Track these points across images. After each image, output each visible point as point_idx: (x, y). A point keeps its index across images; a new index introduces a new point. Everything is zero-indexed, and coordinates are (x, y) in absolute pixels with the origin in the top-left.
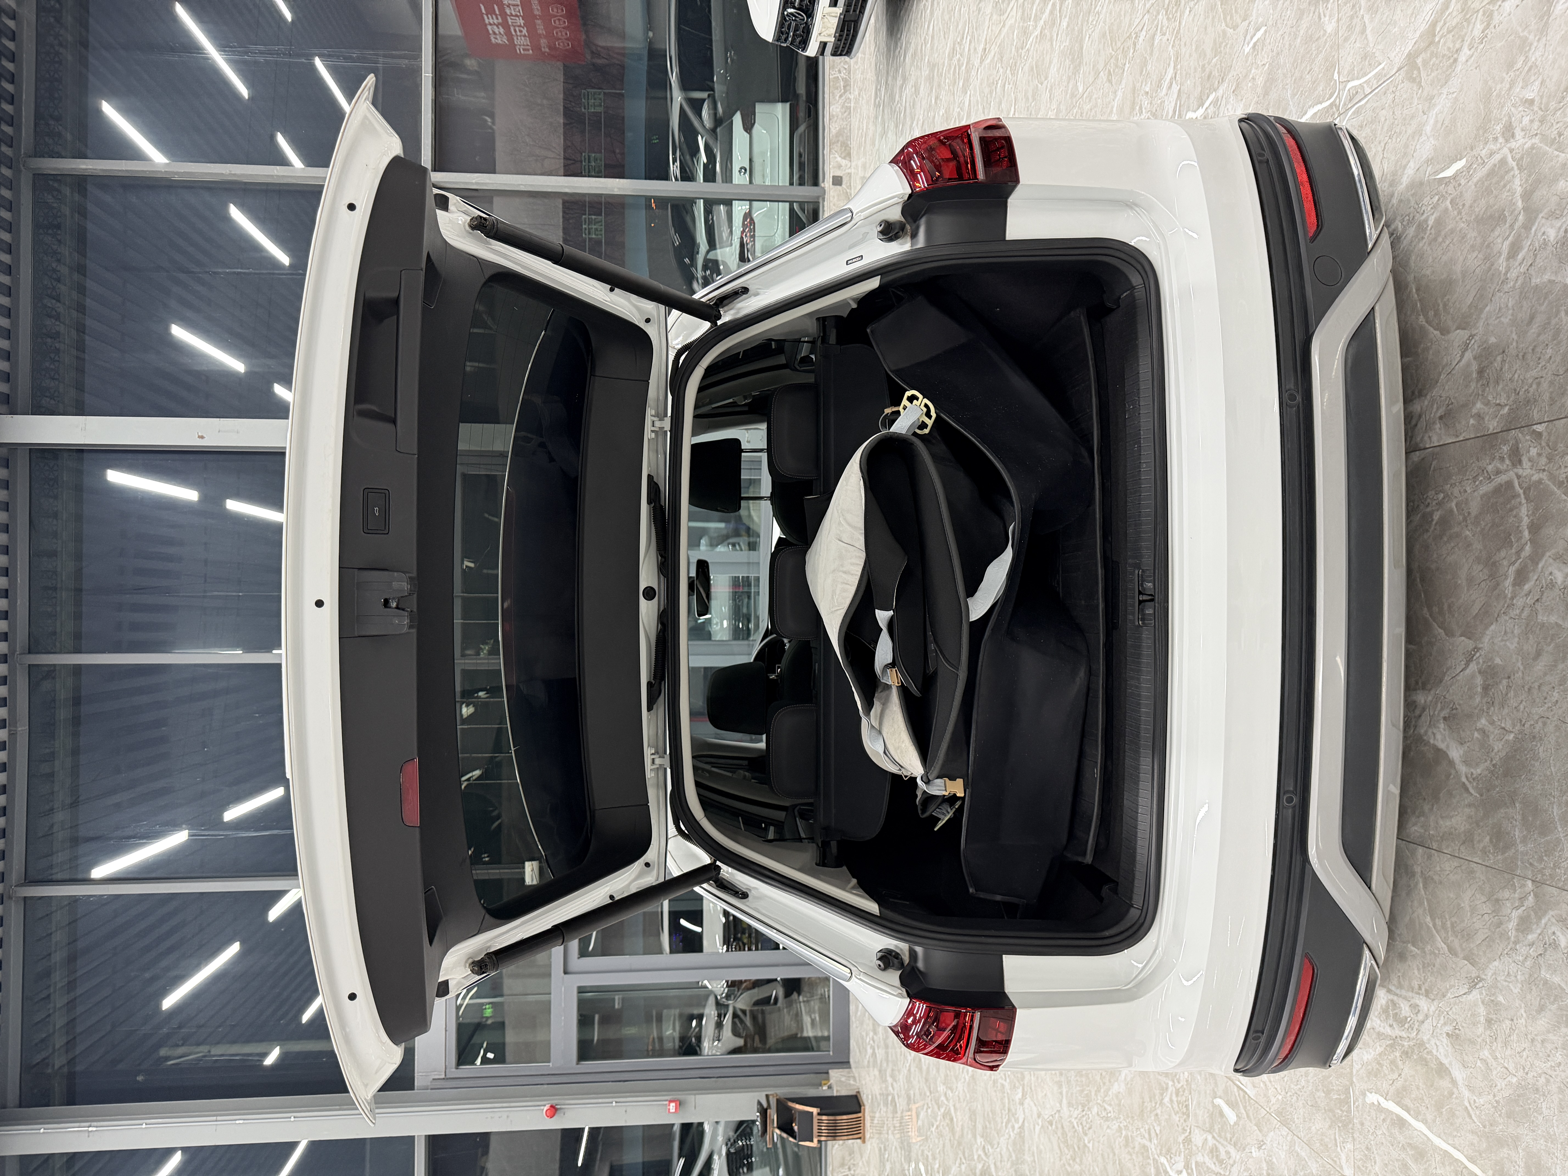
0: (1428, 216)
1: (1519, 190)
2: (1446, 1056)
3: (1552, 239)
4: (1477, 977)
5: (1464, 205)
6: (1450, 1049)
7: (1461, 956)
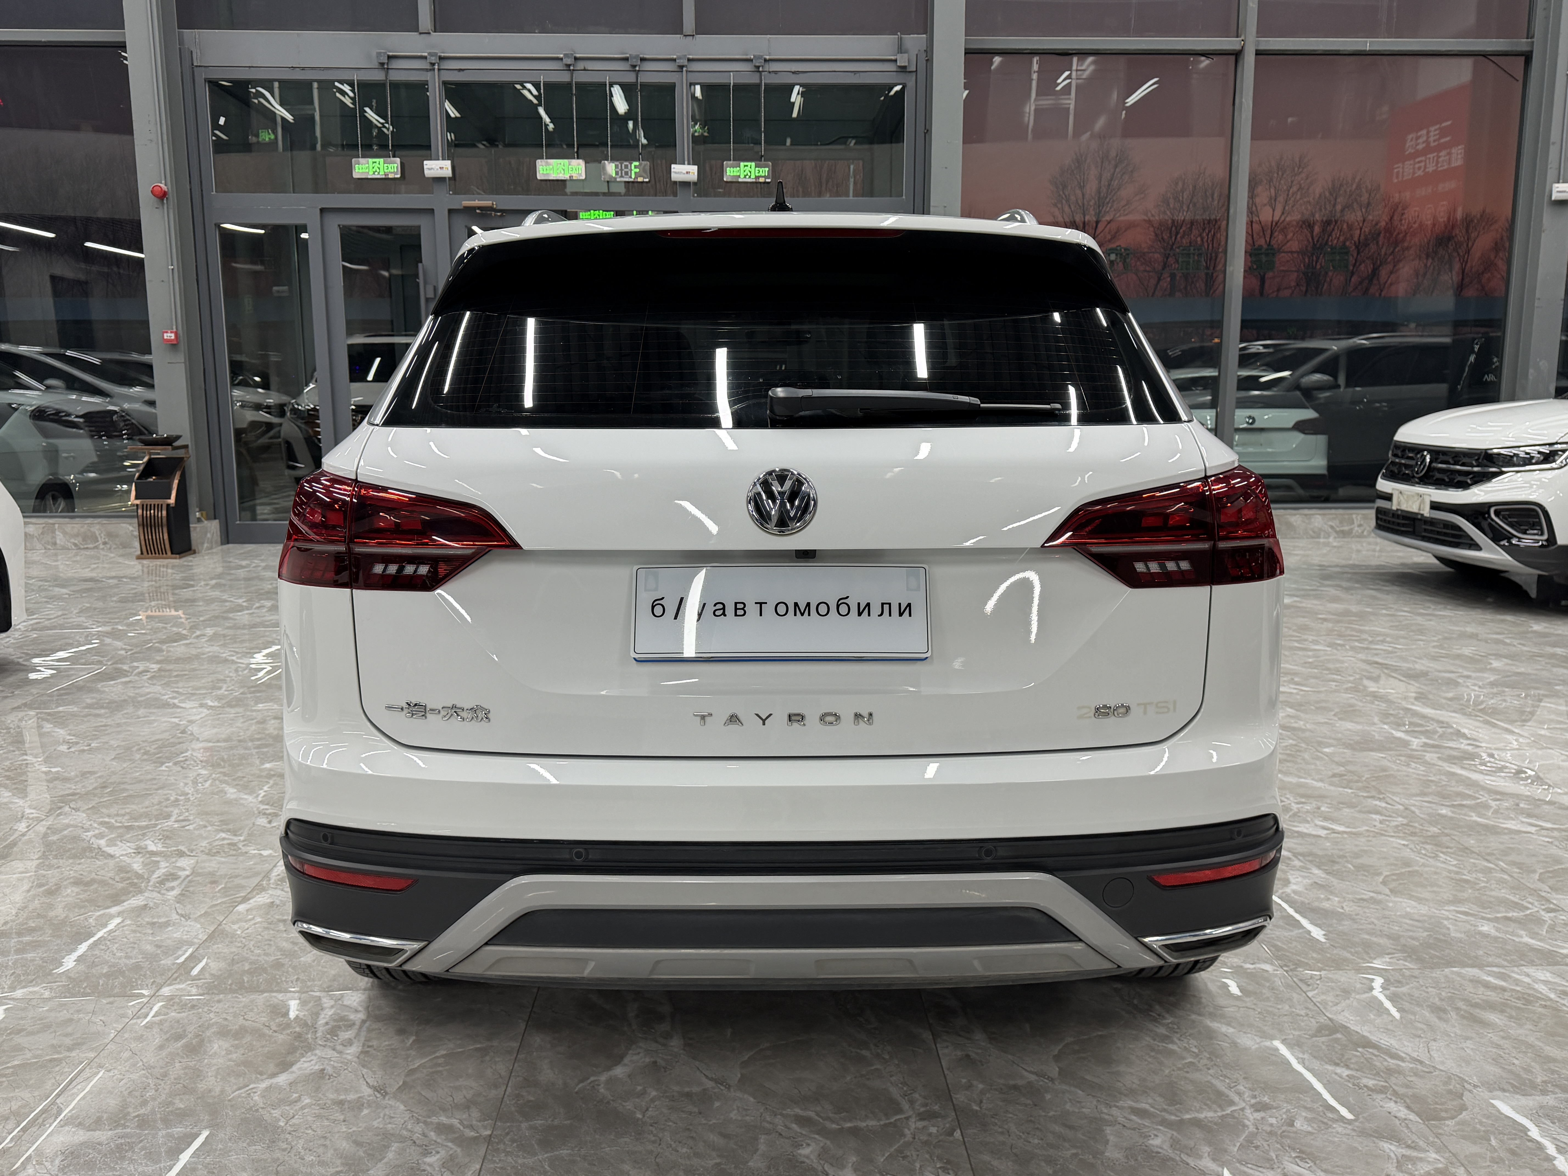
0: (1176, 1044)
1: (1202, 1116)
2: (300, 1069)
3: (1151, 1142)
4: (386, 1093)
5: (1187, 1072)
6: (308, 1071)
7: (408, 1079)
